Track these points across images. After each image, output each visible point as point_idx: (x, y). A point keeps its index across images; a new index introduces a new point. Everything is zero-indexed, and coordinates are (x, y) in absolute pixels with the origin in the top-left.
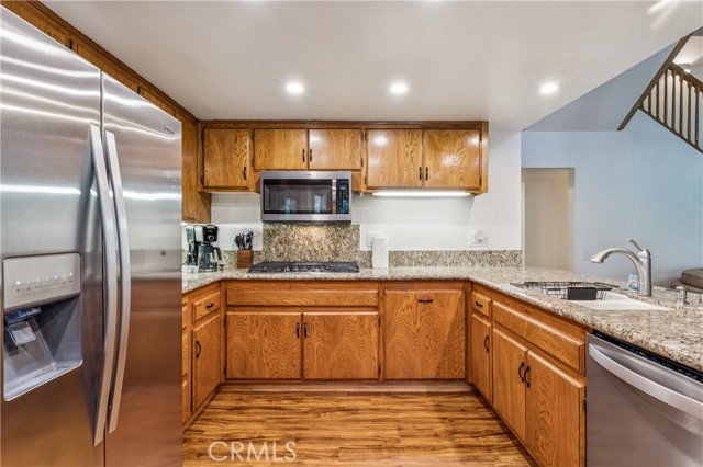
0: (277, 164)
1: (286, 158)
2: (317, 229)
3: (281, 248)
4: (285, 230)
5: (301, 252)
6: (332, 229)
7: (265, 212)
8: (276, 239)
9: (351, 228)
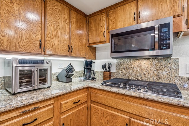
0: (119, 25)
2: (145, 61)
3: (125, 72)
4: (126, 62)
5: (136, 74)
6: (156, 62)
7: (112, 52)
8: (122, 67)
9: (171, 60)
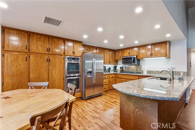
0: (125, 55)
1: (126, 54)
2: (133, 66)
3: (128, 69)
5: (131, 70)
6: (136, 66)
9: (140, 66)
